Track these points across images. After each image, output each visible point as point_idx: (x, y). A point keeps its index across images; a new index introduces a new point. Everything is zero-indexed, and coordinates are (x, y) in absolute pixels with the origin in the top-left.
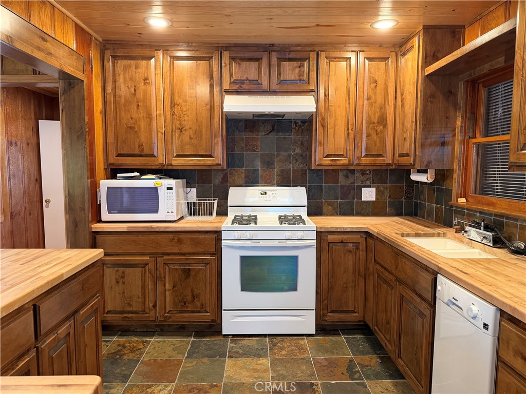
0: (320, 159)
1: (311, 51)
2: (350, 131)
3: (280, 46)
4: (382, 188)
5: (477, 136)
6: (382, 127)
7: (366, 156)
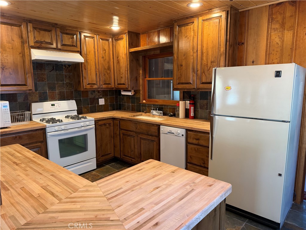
0: (86, 86)
1: (77, 31)
2: (97, 72)
3: (61, 25)
4: (106, 99)
5: (147, 77)
6: (109, 71)
7: (104, 84)
